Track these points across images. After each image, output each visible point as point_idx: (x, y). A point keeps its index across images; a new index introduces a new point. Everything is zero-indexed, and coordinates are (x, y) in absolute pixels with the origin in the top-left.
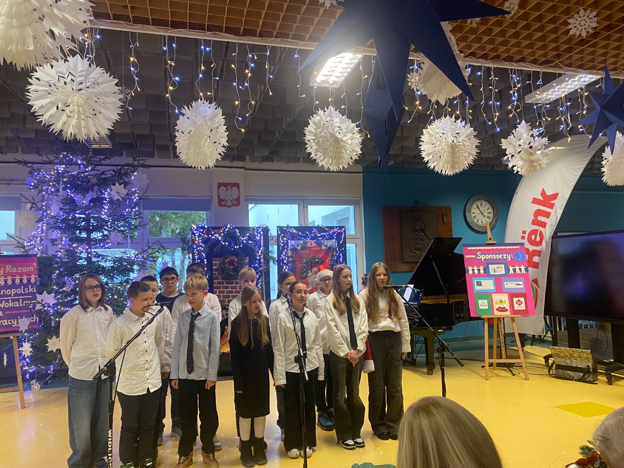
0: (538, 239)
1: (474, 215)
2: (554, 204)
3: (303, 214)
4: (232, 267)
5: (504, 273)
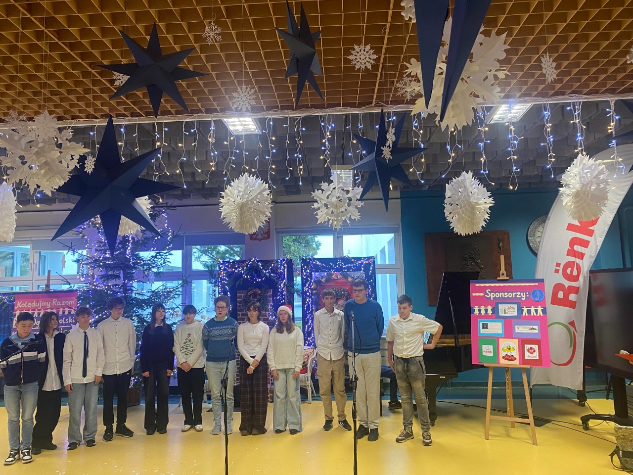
0: (575, 273)
2: (593, 231)
3: (338, 244)
5: (516, 315)
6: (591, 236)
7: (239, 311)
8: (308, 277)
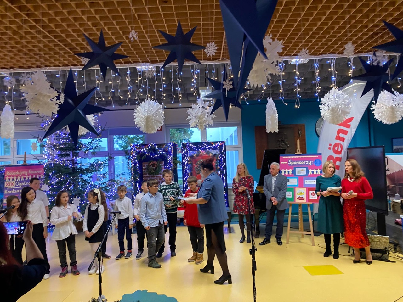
0: (340, 149)
2: (350, 125)
3: (203, 133)
4: (154, 168)
5: (305, 174)
6: (349, 128)
7: (144, 175)
8: (185, 154)
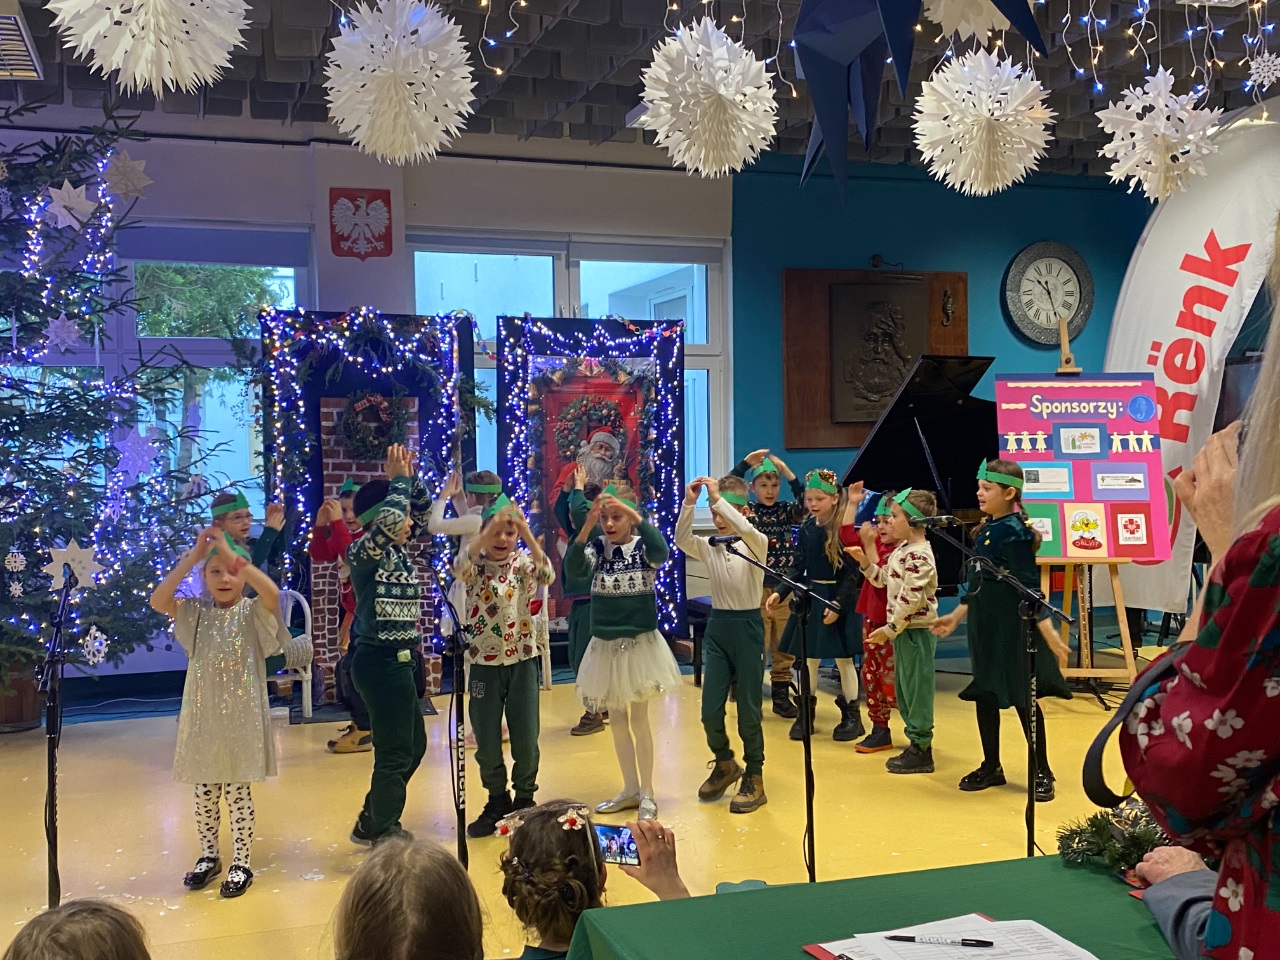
0: (1191, 364)
1: (1029, 298)
2: (1236, 274)
3: (565, 282)
4: (373, 425)
5: (1098, 451)
6: (1231, 284)
7: (327, 457)
